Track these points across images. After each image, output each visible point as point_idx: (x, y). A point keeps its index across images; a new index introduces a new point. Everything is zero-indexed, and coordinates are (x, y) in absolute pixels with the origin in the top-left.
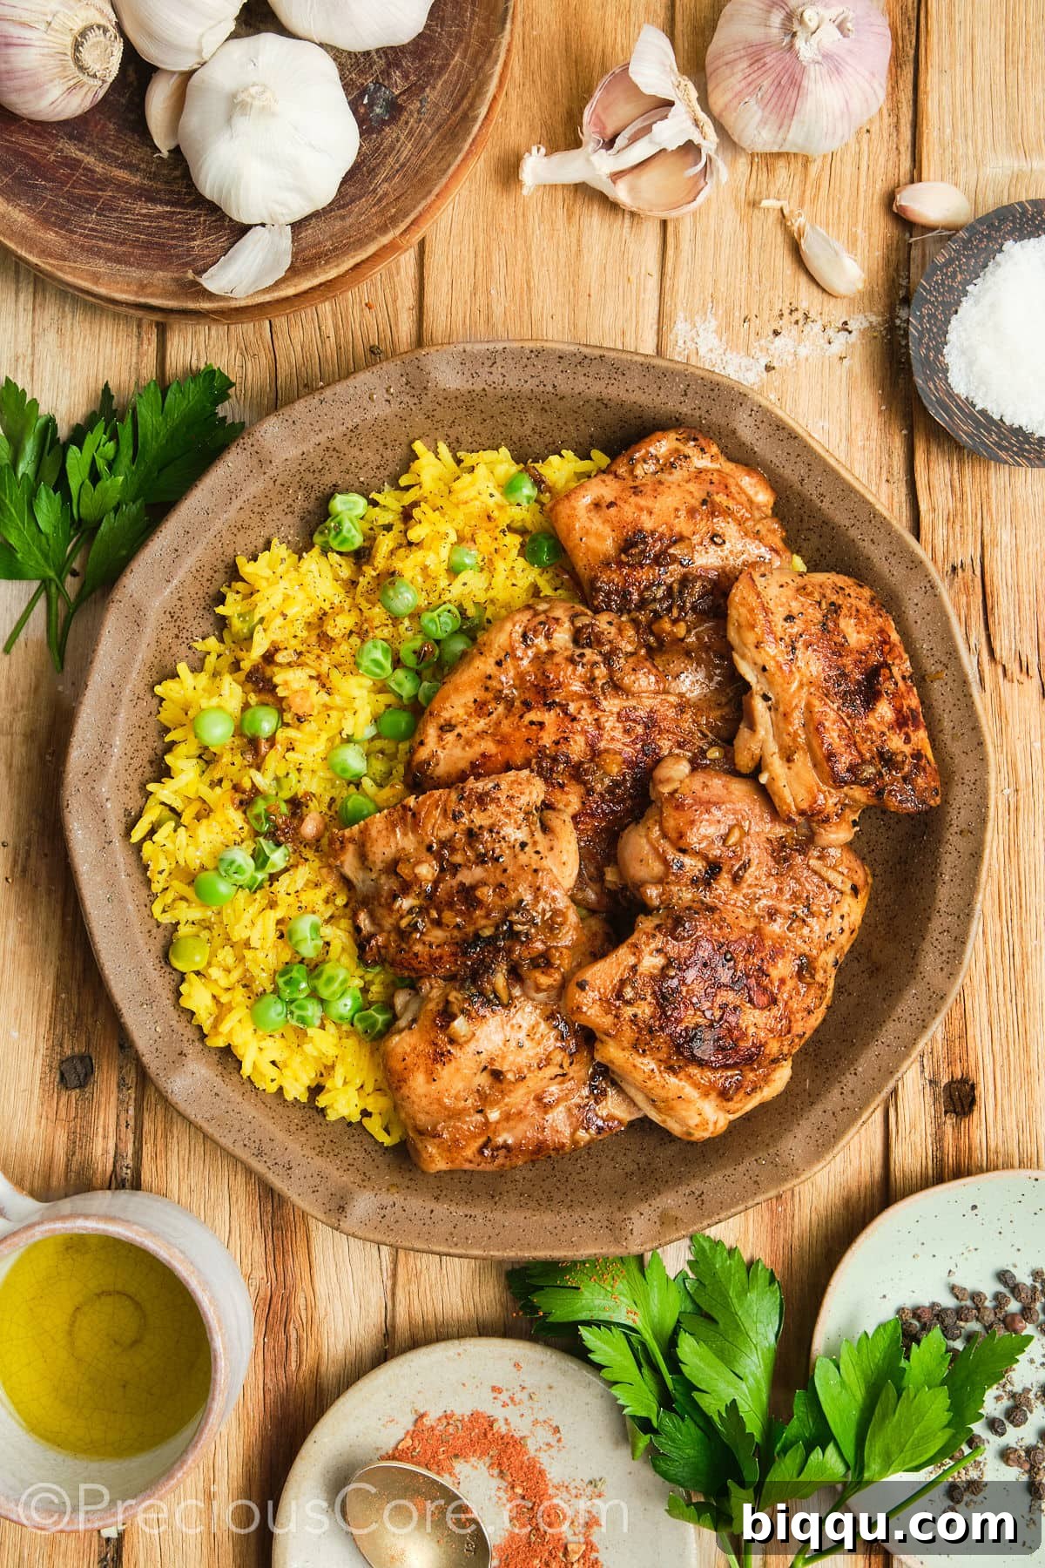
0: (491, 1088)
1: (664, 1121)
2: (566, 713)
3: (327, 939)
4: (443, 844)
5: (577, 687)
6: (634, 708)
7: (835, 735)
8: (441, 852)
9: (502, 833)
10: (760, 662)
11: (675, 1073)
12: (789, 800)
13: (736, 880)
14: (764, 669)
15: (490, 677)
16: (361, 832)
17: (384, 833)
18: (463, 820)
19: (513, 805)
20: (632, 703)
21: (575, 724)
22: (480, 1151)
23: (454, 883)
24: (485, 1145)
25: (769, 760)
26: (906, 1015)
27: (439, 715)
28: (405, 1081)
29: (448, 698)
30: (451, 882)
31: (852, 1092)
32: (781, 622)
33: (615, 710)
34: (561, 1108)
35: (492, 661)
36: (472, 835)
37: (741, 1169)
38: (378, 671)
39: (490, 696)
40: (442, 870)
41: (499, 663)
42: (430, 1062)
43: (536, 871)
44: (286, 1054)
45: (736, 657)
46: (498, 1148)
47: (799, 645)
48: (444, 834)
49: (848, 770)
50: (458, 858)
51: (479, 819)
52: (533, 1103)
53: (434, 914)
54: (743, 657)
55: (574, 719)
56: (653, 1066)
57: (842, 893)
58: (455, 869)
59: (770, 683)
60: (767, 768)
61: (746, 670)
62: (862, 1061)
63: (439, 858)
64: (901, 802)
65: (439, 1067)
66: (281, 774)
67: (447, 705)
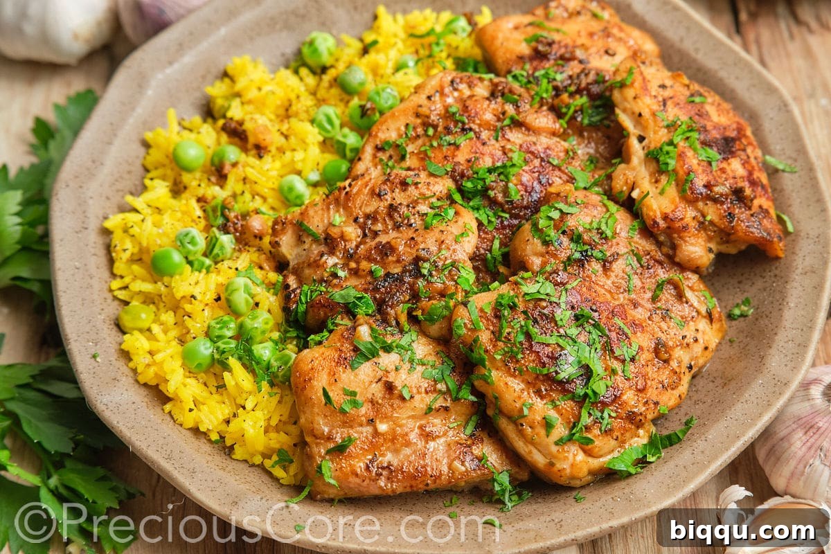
0: (384, 398)
1: (530, 452)
2: (478, 138)
3: (257, 299)
4: (367, 217)
5: (488, 116)
6: (535, 144)
7: (695, 162)
8: (366, 223)
9: (417, 208)
10: (637, 111)
11: (542, 397)
12: (655, 207)
13: (606, 264)
14: (640, 115)
15: (421, 106)
16: (302, 214)
17: (320, 212)
18: (386, 197)
19: (428, 189)
20: (533, 138)
21: (486, 148)
22: (367, 468)
23: (373, 244)
24: (371, 461)
25: (639, 182)
26: (753, 399)
27: (376, 136)
28: (310, 379)
29: (385, 121)
30: (371, 243)
31: (703, 452)
32: (656, 88)
33: (519, 142)
34: (442, 440)
35: (424, 97)
36: (392, 208)
37: (599, 504)
38: (329, 127)
39: (419, 121)
40: (365, 235)
41: (429, 98)
42: (334, 364)
43: (442, 231)
44: (206, 394)
45: (618, 111)
46: (383, 468)
47: (669, 103)
48: (369, 210)
49: (705, 186)
50: (379, 227)
51: (400, 197)
52: (417, 430)
53: (353, 265)
54: (624, 111)
55: (484, 144)
56: (522, 386)
57: (698, 312)
58: (376, 234)
59: (645, 128)
60: (638, 187)
61: (626, 121)
62: (712, 431)
63: (363, 227)
64: (747, 226)
65: (341, 369)
66: (239, 191)
67: (384, 127)
